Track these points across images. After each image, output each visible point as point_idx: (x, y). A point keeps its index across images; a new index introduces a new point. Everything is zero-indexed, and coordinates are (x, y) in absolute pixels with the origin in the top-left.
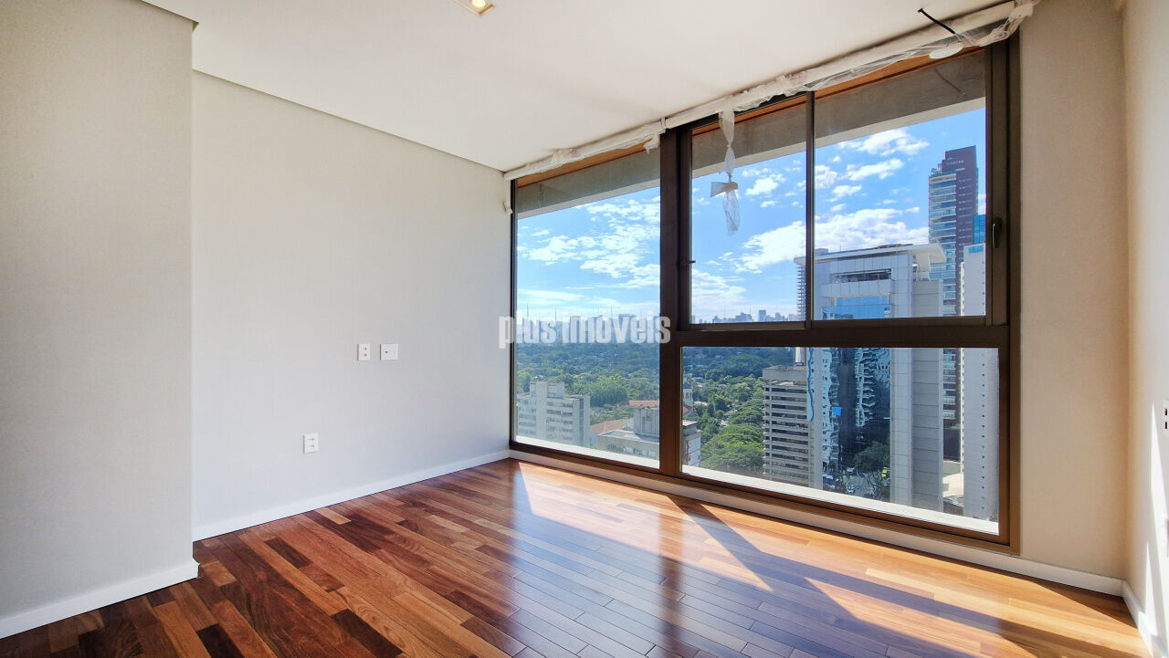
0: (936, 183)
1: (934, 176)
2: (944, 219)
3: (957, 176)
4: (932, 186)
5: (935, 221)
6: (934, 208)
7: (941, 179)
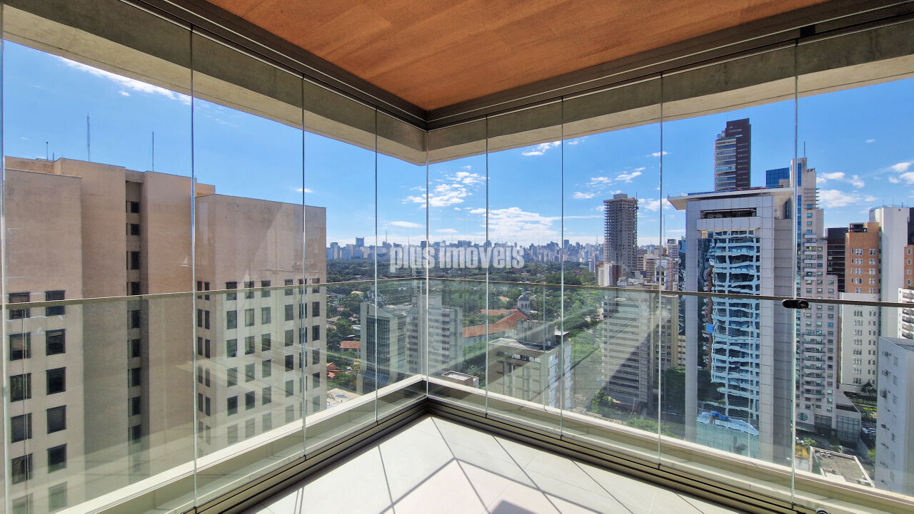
0: (720, 146)
1: (718, 140)
2: (727, 173)
3: (737, 141)
4: (718, 148)
5: (719, 175)
6: (719, 164)
7: (724, 143)
